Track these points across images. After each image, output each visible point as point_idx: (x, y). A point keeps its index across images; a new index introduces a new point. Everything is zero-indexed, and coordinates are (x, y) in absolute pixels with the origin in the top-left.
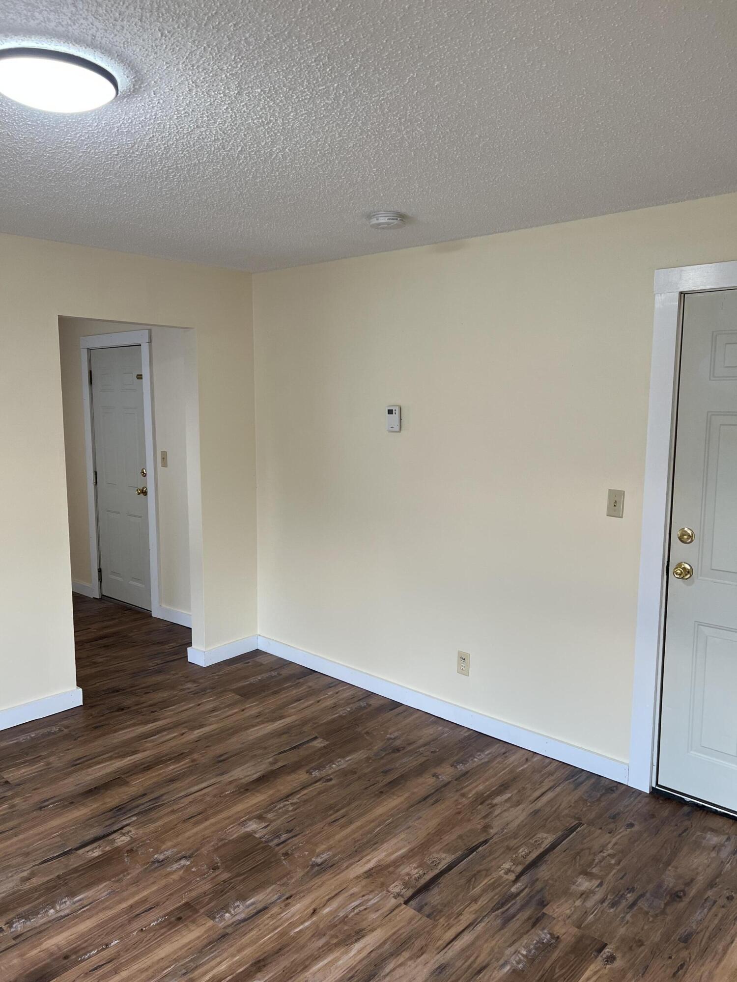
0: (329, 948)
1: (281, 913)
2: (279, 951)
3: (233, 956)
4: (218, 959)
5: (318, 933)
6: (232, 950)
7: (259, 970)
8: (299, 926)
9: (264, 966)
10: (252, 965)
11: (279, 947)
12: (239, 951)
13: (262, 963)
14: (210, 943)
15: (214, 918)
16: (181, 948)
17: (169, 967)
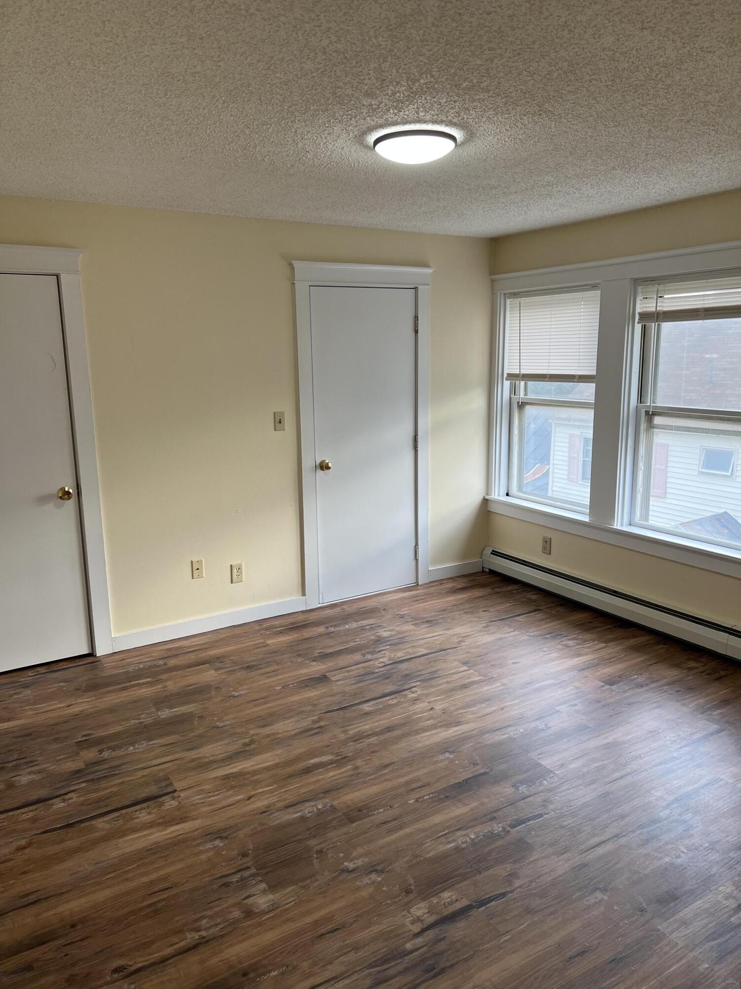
0: (255, 773)
1: (276, 802)
2: (291, 776)
3: (322, 779)
4: (335, 778)
5: (256, 783)
6: (322, 783)
7: (308, 768)
8: (267, 790)
9: (304, 770)
10: (312, 771)
11: (289, 779)
12: (318, 781)
13: (304, 771)
14: (338, 789)
15: (332, 806)
16: (361, 789)
17: (369, 779)
